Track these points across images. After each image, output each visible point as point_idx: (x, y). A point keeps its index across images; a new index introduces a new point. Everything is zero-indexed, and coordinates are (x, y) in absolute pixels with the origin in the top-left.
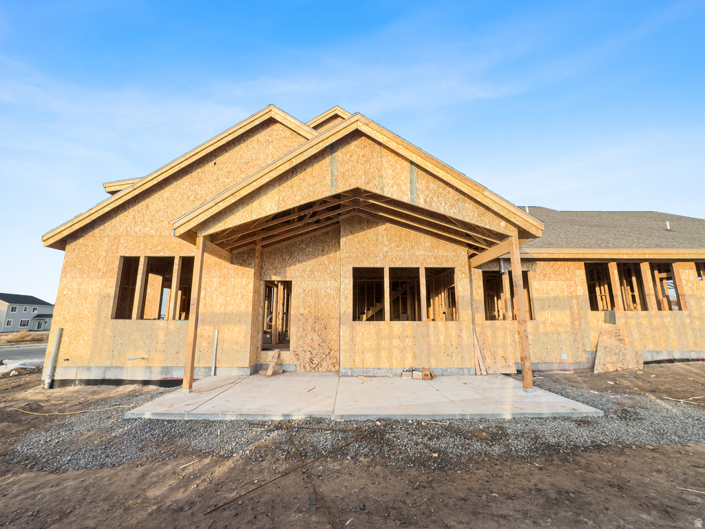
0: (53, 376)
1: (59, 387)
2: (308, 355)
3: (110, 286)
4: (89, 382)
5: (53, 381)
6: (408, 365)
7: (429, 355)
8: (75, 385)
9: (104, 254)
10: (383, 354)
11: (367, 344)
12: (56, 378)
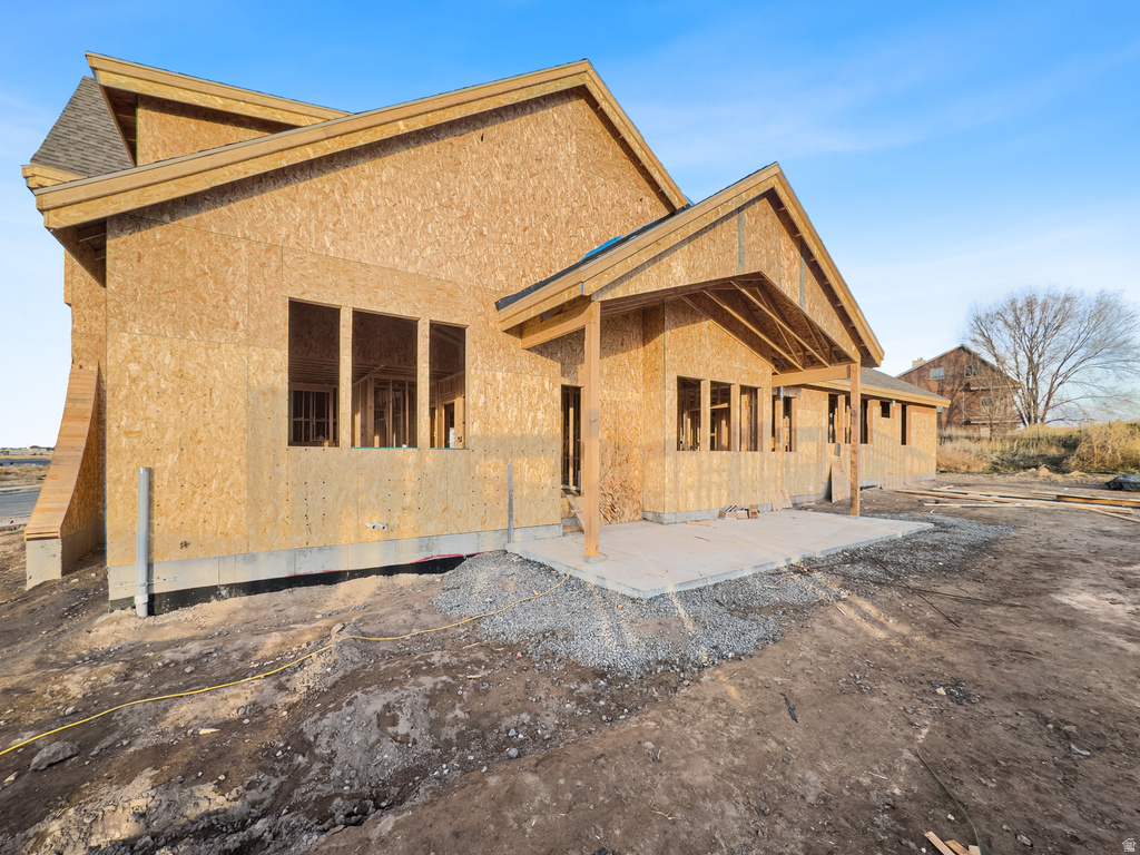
0: (150, 585)
1: (171, 609)
2: (609, 500)
3: (272, 367)
4: (253, 588)
5: (152, 597)
6: (725, 503)
7: (740, 491)
8: (219, 597)
9: (244, 286)
10: (704, 492)
11: (690, 480)
12: (157, 590)
